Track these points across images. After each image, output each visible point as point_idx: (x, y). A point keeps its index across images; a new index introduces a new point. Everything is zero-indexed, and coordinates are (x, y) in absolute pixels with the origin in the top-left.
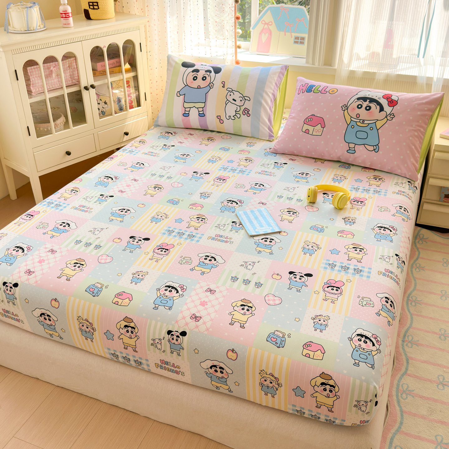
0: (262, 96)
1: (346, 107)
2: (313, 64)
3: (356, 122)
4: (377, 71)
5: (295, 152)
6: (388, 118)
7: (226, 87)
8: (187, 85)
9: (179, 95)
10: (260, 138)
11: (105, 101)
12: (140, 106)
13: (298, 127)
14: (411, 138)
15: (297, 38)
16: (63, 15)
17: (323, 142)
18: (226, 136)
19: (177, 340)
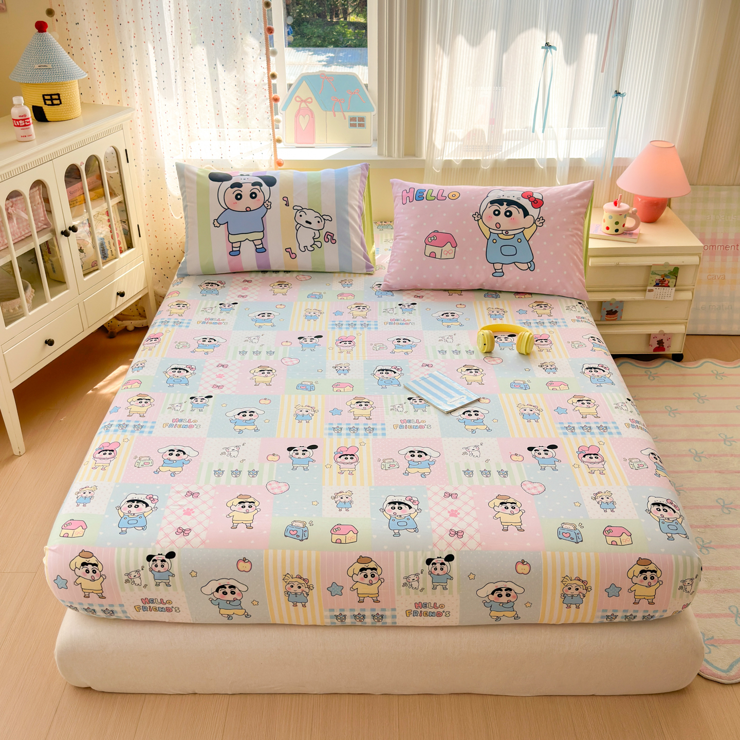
0: (347, 212)
1: (479, 216)
2: (390, 155)
3: (498, 234)
4: (481, 158)
5: (419, 285)
6: (538, 223)
7: (291, 205)
8: (229, 208)
9: (218, 225)
10: (353, 272)
11: (81, 248)
12: (132, 247)
13: (418, 250)
14: (570, 246)
15: (353, 119)
16: (21, 122)
17: (457, 267)
18: (302, 277)
19: (442, 569)
